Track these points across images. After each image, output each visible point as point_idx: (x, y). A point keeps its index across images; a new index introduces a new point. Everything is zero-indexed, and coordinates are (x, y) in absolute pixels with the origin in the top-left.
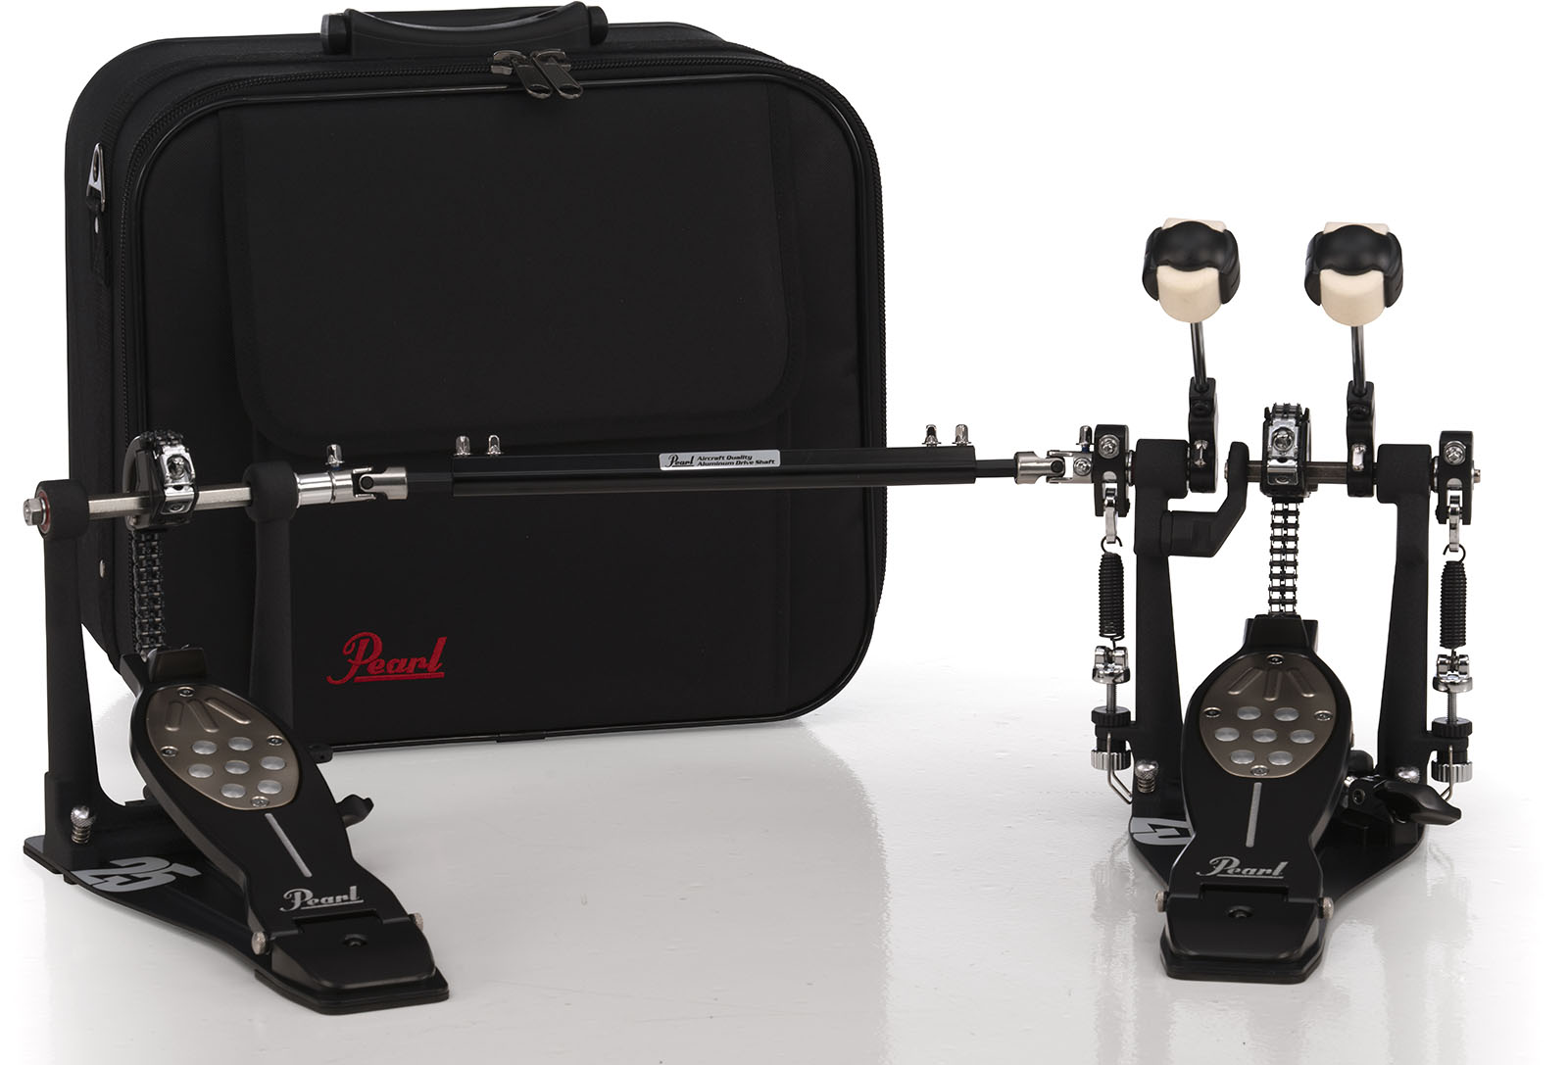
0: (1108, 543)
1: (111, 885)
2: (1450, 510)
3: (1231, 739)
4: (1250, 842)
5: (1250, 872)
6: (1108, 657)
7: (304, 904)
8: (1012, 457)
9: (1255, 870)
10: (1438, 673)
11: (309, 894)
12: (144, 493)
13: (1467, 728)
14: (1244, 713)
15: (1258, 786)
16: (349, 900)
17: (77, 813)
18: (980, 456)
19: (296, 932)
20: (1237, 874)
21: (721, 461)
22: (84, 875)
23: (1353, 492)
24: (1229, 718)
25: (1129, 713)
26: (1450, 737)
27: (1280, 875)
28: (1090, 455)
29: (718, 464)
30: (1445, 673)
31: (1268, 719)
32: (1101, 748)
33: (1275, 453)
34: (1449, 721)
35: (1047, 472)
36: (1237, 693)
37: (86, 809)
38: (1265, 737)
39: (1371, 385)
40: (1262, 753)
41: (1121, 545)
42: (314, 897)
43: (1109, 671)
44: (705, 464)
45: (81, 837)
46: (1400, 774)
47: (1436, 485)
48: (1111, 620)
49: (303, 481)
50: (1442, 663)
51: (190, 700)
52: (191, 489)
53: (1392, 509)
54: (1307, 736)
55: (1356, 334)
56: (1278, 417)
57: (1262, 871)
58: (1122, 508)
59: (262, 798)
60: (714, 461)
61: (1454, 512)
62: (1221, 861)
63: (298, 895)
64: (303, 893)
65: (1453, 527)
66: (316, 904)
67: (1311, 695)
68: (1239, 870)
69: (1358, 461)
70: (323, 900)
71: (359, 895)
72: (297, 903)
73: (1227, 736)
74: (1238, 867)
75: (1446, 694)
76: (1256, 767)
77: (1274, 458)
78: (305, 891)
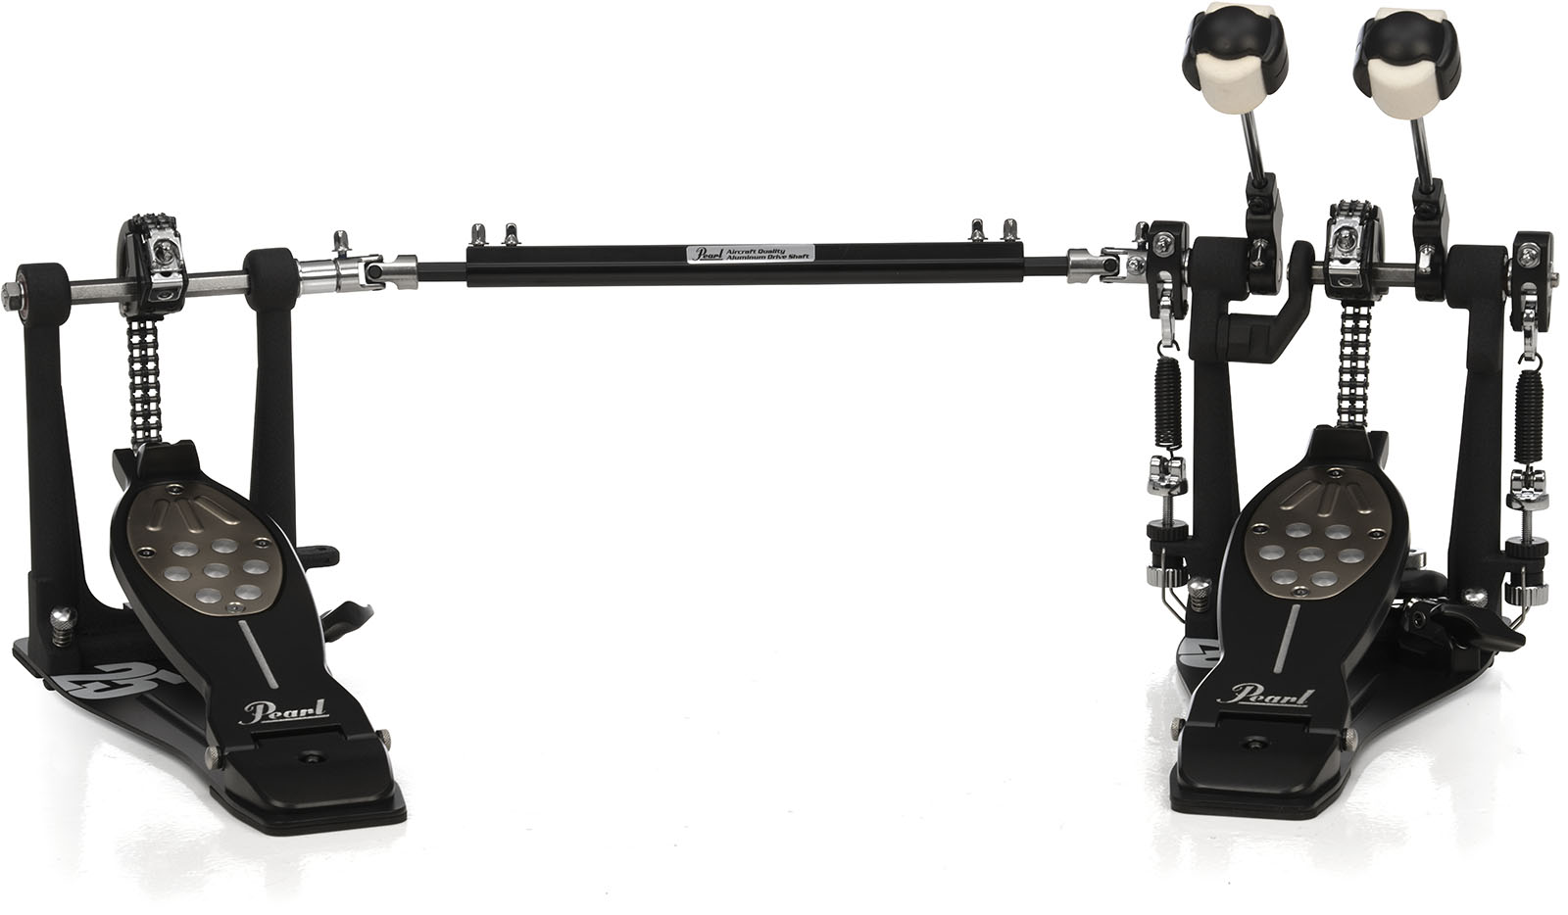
0: (1164, 347)
1: (89, 693)
2: (1525, 316)
3: (1276, 557)
4: (1278, 668)
5: (1274, 700)
6: (1164, 468)
7: (265, 717)
8: (1064, 254)
9: (1279, 698)
10: (1512, 489)
11: (272, 707)
12: (132, 279)
13: (1543, 548)
14: (1293, 530)
15: (1296, 608)
16: (314, 714)
17: (57, 615)
18: (1028, 253)
19: (252, 747)
20: (1260, 701)
21: (752, 254)
22: (62, 681)
23: (1422, 296)
24: (1278, 536)
25: (1186, 527)
26: (1523, 559)
27: (1304, 704)
28: (1146, 253)
29: (749, 258)
30: (1520, 490)
31: (1317, 538)
32: (1156, 564)
33: (1338, 254)
34: (1523, 541)
35: (1100, 270)
36: (1290, 508)
37: (68, 612)
38: (1311, 556)
39: (1439, 183)
40: (1305, 572)
41: (1179, 350)
42: (277, 710)
43: (1166, 482)
44: (734, 258)
45: (62, 640)
46: (1468, 597)
47: (1510, 289)
48: (1167, 428)
49: (304, 270)
50: (1517, 479)
51: (177, 499)
52: (181, 276)
53: (1464, 314)
54: (1356, 556)
55: (1416, 127)
56: (1342, 215)
57: (1286, 699)
58: (1178, 311)
59: (238, 603)
60: (744, 255)
61: (1528, 319)
62: (1244, 687)
63: (260, 708)
64: (266, 706)
65: (1528, 335)
66: (278, 718)
67: (1368, 512)
68: (1262, 698)
69: (1425, 263)
70: (286, 714)
71: (326, 709)
72: (258, 716)
73: (1271, 554)
74: (1261, 694)
75: (1521, 512)
76: (1297, 588)
77: (1336, 259)
78: (268, 703)
